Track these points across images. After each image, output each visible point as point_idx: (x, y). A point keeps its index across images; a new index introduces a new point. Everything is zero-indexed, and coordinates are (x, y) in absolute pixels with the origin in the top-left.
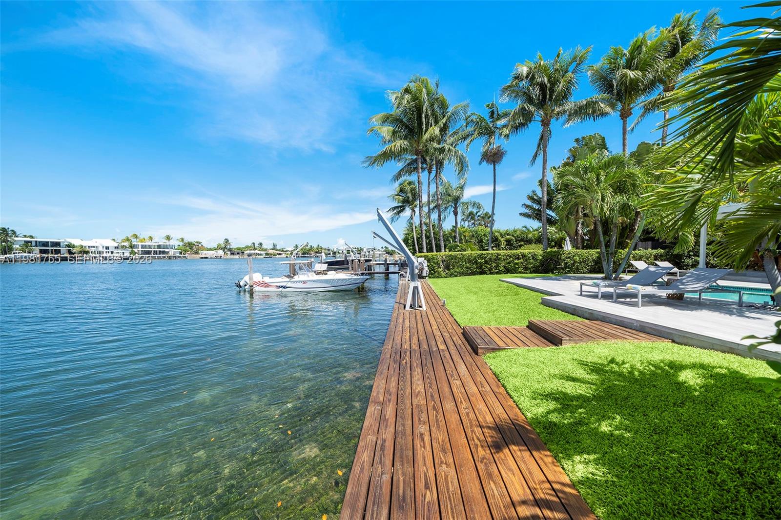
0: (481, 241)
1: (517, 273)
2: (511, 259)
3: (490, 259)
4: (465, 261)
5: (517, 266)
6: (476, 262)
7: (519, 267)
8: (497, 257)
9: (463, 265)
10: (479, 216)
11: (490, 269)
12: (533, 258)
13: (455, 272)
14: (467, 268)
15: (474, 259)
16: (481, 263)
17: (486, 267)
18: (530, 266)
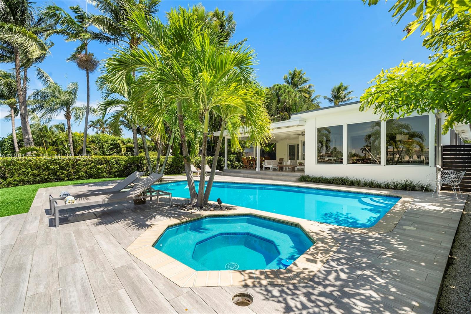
0: (102, 147)
1: (101, 178)
2: (93, 164)
3: (67, 165)
4: (31, 167)
5: (99, 171)
6: (47, 168)
7: (102, 172)
8: (76, 162)
9: (28, 173)
10: (107, 124)
11: (68, 176)
12: (116, 163)
13: (15, 180)
14: (34, 175)
15: (44, 165)
16: (54, 169)
17: (63, 174)
18: (114, 171)
